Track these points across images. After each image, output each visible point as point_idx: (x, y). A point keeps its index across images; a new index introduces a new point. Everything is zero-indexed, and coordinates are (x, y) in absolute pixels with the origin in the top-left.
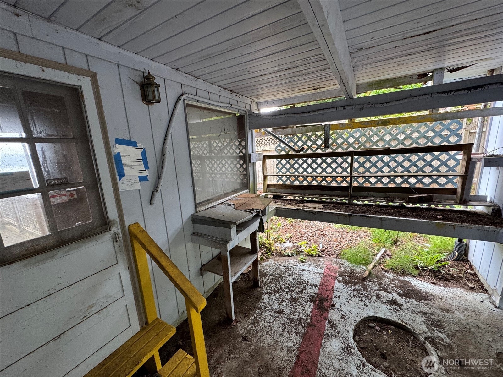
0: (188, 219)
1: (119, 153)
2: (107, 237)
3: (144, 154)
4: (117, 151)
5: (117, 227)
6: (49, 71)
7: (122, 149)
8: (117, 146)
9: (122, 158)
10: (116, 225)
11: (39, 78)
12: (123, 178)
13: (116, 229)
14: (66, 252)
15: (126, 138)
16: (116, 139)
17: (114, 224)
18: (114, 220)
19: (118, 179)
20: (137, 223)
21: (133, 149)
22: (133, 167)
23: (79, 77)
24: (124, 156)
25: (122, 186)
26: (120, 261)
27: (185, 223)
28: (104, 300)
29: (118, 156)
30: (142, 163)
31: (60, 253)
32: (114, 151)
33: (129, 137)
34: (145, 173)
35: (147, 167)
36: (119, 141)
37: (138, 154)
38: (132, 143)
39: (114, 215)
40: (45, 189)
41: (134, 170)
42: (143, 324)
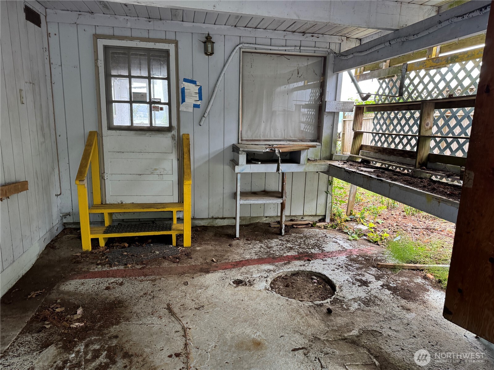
0: (230, 146)
1: (184, 87)
2: (170, 135)
3: (200, 89)
4: (183, 86)
5: (175, 132)
6: (157, 44)
7: (187, 85)
8: (184, 83)
9: (185, 91)
10: (175, 130)
11: (153, 48)
12: (184, 103)
13: (174, 132)
14: (150, 135)
15: (190, 78)
16: (184, 79)
17: (174, 129)
18: (174, 127)
19: (181, 103)
20: (188, 134)
21: (194, 85)
22: (191, 97)
23: (169, 45)
24: (187, 89)
25: (182, 108)
26: (174, 152)
27: (226, 149)
28: (162, 170)
29: (183, 90)
30: (198, 95)
31: (148, 134)
32: (182, 86)
33: (192, 78)
34: (199, 103)
35: (200, 98)
36: (186, 80)
37: (196, 89)
38: (193, 82)
39: (174, 124)
40: (151, 103)
41: (191, 99)
42: (181, 201)
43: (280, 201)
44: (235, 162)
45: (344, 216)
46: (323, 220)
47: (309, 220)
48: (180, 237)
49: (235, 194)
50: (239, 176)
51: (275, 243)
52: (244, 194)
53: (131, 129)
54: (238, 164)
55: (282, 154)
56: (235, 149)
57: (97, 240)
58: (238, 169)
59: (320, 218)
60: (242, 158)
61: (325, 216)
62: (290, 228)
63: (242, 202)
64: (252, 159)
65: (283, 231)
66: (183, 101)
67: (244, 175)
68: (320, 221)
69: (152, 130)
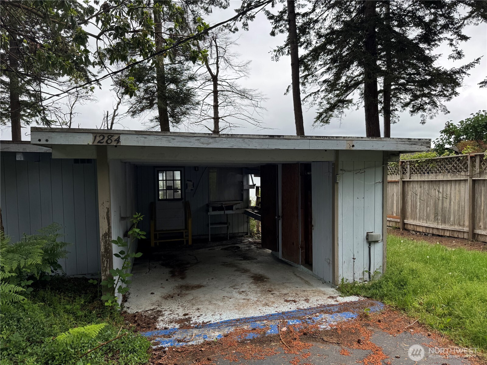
2: (181, 201)
6: (177, 168)
13: (183, 200)
14: (174, 202)
20: (189, 201)
23: (181, 168)
25: (186, 191)
26: (183, 208)
27: (204, 206)
29: (187, 184)
33: (190, 179)
34: (193, 189)
35: (193, 187)
36: (188, 181)
37: (192, 184)
38: (191, 181)
39: (183, 197)
40: (174, 189)
41: (190, 188)
42: (186, 228)
43: (226, 226)
44: (208, 211)
45: (255, 232)
46: (247, 234)
47: (240, 234)
48: (187, 241)
49: (208, 224)
50: (209, 216)
51: (224, 242)
52: (212, 224)
53: (166, 200)
54: (209, 212)
55: (226, 207)
56: (208, 205)
57: (157, 243)
58: (209, 214)
59: (246, 233)
60: (211, 209)
61: (248, 233)
62: (231, 238)
63: (211, 226)
64: (215, 209)
65: (228, 238)
66: (187, 188)
67: (212, 216)
68: (246, 235)
69: (174, 200)
